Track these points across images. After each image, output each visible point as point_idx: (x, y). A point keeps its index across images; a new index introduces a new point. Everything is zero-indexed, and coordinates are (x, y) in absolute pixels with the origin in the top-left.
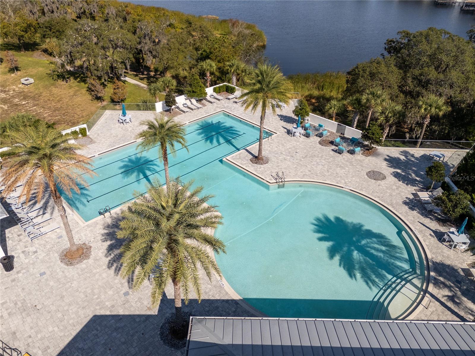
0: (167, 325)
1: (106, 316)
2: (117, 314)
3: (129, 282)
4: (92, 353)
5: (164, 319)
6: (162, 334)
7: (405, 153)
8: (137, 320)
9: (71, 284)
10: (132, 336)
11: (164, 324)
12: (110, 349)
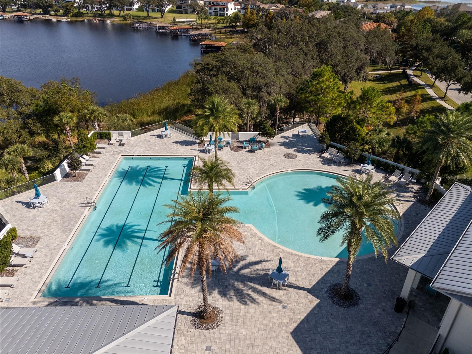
0: (335, 299)
1: (298, 327)
2: (300, 320)
3: (274, 301)
4: (328, 349)
5: (327, 299)
6: (340, 306)
7: (283, 137)
8: (316, 312)
9: (241, 334)
10: (329, 321)
11: (332, 300)
12: (332, 338)
